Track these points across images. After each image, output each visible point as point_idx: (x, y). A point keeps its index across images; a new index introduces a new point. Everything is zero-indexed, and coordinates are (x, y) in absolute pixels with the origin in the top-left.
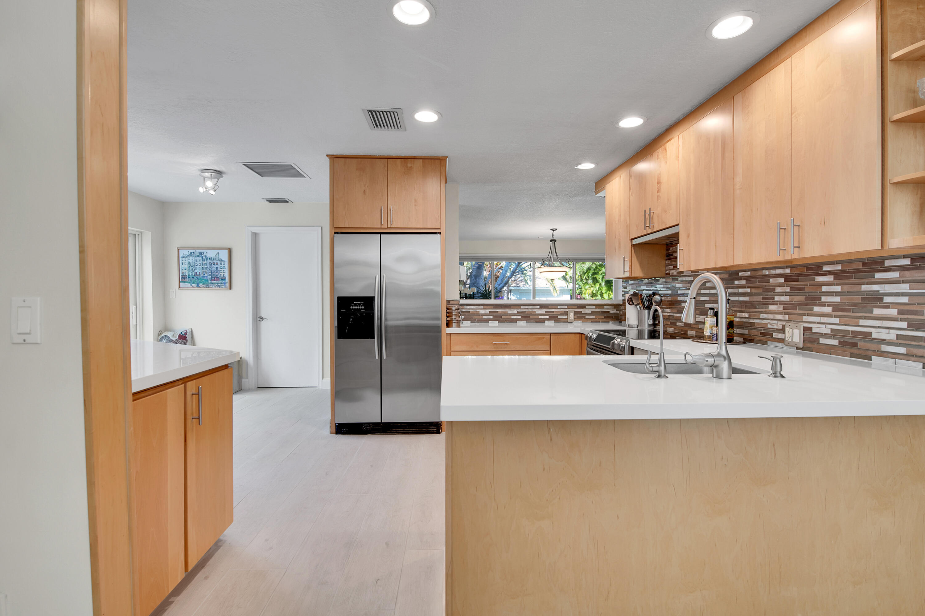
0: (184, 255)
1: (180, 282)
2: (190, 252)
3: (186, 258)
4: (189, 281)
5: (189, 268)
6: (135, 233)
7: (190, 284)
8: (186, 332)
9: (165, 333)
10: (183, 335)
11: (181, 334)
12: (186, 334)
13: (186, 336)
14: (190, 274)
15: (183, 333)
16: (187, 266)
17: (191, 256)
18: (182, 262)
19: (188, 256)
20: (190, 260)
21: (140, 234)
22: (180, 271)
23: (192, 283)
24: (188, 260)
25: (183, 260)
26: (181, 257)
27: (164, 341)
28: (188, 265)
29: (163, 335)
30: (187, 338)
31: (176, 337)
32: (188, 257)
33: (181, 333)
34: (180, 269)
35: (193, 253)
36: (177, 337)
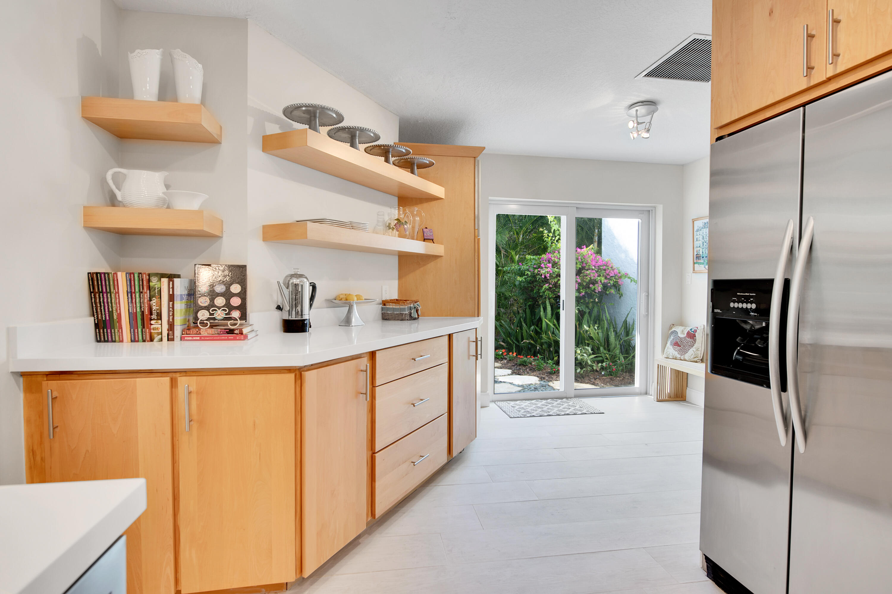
0: (699, 228)
1: (694, 263)
2: (704, 223)
3: (700, 231)
4: (703, 262)
5: (703, 245)
6: (648, 209)
7: (703, 266)
8: (696, 329)
9: (676, 328)
10: (692, 332)
11: (690, 331)
12: (696, 331)
13: (695, 334)
14: (704, 253)
15: (693, 330)
16: (701, 242)
17: (705, 228)
18: (697, 237)
19: (702, 228)
20: (704, 234)
21: (653, 209)
22: (695, 249)
23: (705, 264)
24: (702, 234)
25: (697, 235)
26: (696, 232)
27: (672, 337)
28: (702, 240)
29: (673, 329)
30: (696, 336)
31: (684, 334)
32: (702, 230)
33: (691, 329)
34: (695, 247)
35: (706, 224)
36: (686, 335)
